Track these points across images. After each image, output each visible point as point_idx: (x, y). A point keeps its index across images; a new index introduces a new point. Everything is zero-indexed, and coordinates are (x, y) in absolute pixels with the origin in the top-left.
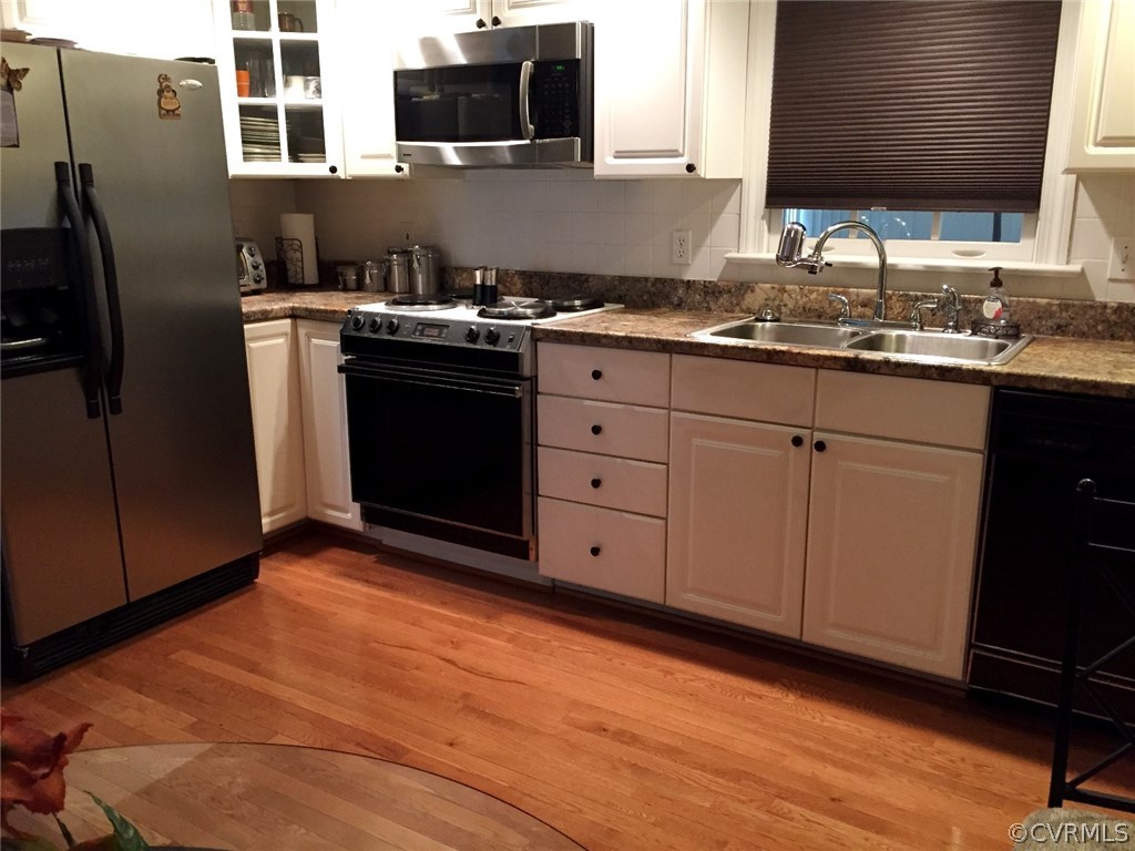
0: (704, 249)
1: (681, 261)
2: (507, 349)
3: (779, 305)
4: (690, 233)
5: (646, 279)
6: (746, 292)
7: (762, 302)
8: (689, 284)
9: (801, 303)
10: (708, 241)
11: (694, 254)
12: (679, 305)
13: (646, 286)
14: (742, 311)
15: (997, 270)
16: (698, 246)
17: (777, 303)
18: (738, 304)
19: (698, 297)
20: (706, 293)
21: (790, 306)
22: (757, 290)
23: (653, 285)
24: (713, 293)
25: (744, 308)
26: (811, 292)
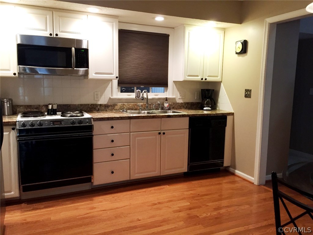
0: (103, 96)
1: (97, 99)
2: (88, 124)
3: (123, 108)
4: (99, 92)
5: (89, 105)
6: (115, 106)
7: (119, 108)
8: (101, 105)
9: (128, 107)
10: (104, 94)
11: (100, 98)
12: (98, 110)
13: (88, 106)
14: (115, 110)
15: (166, 98)
16: (101, 96)
17: (123, 107)
18: (114, 109)
19: (103, 108)
20: (105, 107)
21: (126, 108)
22: (118, 105)
23: (91, 106)
24: (107, 107)
25: (115, 109)
26: (130, 104)
